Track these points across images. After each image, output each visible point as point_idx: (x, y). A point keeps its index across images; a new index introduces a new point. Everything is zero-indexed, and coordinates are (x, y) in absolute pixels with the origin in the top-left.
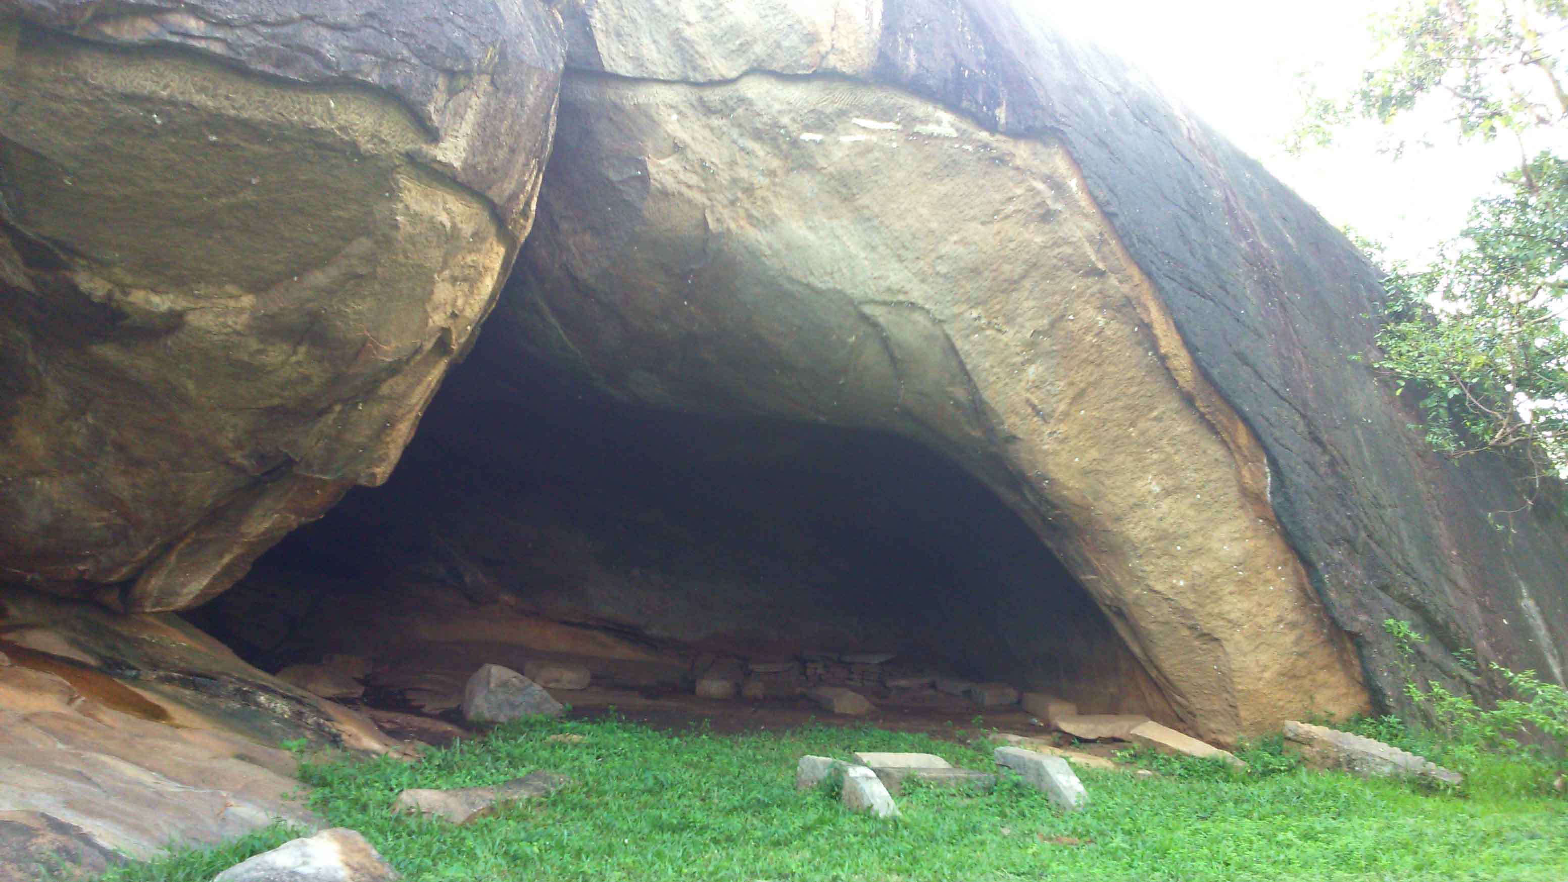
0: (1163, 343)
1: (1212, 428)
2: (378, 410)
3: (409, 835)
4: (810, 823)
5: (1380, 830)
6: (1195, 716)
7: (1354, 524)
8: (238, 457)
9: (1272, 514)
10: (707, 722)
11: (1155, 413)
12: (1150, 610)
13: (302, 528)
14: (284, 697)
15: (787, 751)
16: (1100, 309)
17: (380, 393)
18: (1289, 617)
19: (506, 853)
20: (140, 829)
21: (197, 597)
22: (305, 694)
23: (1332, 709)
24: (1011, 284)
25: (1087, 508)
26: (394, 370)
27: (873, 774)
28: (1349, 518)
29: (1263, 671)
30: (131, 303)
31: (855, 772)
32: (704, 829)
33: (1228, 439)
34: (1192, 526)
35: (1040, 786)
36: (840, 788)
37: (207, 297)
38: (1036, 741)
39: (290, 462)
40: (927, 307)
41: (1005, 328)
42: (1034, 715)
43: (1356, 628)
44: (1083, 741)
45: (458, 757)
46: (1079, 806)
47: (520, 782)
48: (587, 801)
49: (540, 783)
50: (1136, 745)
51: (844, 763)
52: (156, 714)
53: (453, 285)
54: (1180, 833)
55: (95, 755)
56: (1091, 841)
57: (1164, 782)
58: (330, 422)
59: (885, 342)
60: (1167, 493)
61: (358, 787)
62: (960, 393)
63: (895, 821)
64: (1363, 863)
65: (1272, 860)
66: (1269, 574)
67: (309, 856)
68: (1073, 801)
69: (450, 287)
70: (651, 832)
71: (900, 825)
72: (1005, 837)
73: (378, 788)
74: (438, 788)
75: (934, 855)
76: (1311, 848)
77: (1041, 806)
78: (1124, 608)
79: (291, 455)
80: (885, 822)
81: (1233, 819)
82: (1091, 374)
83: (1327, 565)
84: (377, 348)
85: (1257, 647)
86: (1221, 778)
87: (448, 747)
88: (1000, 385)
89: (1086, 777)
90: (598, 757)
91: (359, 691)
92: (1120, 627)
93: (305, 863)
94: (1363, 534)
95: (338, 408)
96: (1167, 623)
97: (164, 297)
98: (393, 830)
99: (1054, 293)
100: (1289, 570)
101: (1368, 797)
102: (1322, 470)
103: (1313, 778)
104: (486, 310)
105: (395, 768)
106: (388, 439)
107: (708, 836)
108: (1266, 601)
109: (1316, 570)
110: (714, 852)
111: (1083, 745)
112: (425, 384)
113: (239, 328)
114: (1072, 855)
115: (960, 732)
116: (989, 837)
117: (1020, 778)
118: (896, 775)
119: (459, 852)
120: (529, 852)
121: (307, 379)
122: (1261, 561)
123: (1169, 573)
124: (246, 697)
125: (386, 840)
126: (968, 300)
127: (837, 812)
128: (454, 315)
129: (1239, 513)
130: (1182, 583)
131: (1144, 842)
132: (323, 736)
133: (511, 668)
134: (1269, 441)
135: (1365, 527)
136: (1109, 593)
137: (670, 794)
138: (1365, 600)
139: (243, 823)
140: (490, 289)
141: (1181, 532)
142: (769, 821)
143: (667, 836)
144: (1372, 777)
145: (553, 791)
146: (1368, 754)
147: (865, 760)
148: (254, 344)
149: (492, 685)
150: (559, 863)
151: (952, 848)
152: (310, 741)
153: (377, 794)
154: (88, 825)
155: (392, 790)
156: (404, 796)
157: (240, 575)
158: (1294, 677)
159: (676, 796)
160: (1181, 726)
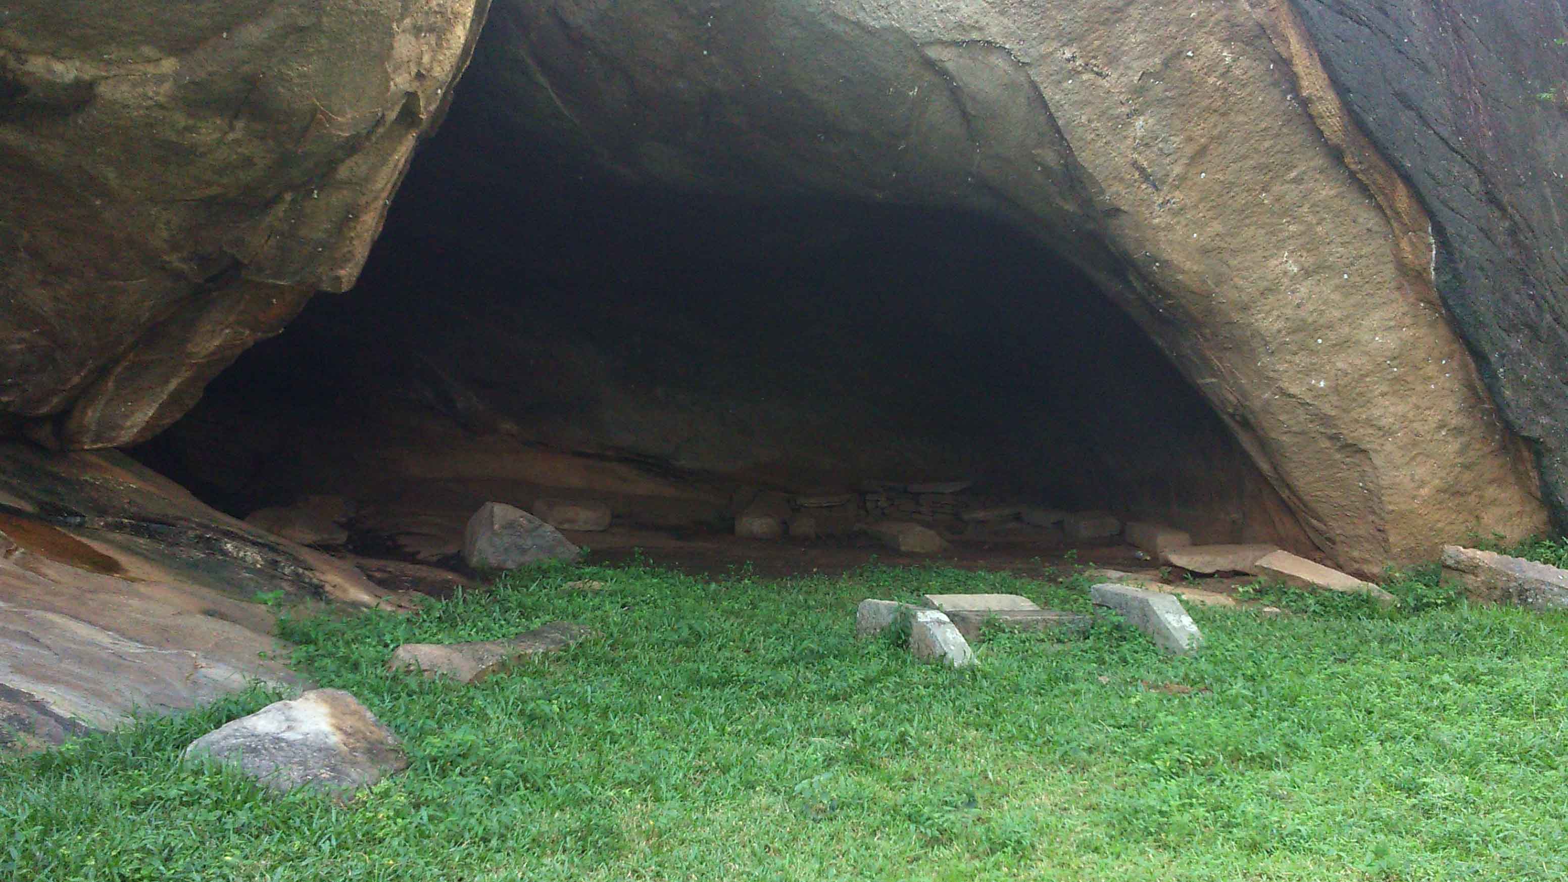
0: (1305, 83)
1: (1364, 189)
2: (338, 198)
3: (409, 695)
4: (873, 675)
5: (1555, 670)
6: (1334, 543)
7: (1538, 306)
8: (175, 260)
9: (1436, 295)
10: (749, 566)
11: (1293, 174)
12: (1283, 418)
13: (260, 346)
14: (254, 544)
15: (845, 595)
16: (1226, 42)
17: (338, 177)
18: (1454, 422)
19: (522, 712)
20: (99, 695)
21: (144, 429)
22: (281, 540)
23: (1500, 530)
24: (1114, 13)
25: (1208, 296)
26: (352, 147)
27: (945, 618)
28: (1532, 297)
29: (1419, 487)
30: (30, 74)
31: (925, 617)
32: (748, 683)
33: (1385, 205)
34: (1337, 314)
35: (1146, 628)
36: (908, 635)
37: (121, 62)
38: (1141, 576)
39: (237, 265)
40: (1007, 46)
41: (1106, 71)
42: (1138, 548)
43: (1535, 432)
44: (1196, 575)
45: (460, 609)
46: (1192, 649)
47: (535, 635)
48: (612, 655)
49: (558, 636)
50: (1262, 578)
51: (911, 606)
52: (108, 566)
53: (417, 37)
54: (1314, 678)
55: (40, 613)
56: (1206, 689)
57: (1295, 620)
58: (281, 214)
59: (955, 93)
60: (1307, 273)
61: (347, 643)
62: (1050, 157)
63: (973, 670)
64: (1534, 708)
65: (1424, 706)
66: (1430, 369)
67: (294, 720)
68: (1184, 643)
69: (413, 39)
70: (688, 687)
71: (979, 675)
72: (1103, 686)
73: (370, 644)
74: (439, 642)
75: (1019, 708)
76: (1471, 692)
77: (1146, 650)
78: (1250, 416)
79: (239, 257)
80: (961, 672)
81: (1379, 661)
82: (1215, 126)
83: (1502, 356)
84: (330, 120)
85: (1413, 459)
86: (1364, 614)
87: (448, 597)
88: (1099, 144)
89: (1200, 616)
90: (623, 607)
91: (342, 537)
92: (1245, 440)
93: (289, 728)
94: (1548, 317)
95: (288, 197)
96: (1302, 433)
97: (69, 64)
98: (390, 691)
99: (1168, 24)
100: (1455, 364)
101: (1543, 633)
102: (1501, 239)
103: (1476, 612)
104: (459, 68)
105: (388, 621)
106: (352, 234)
107: (754, 690)
108: (1425, 403)
109: (1489, 363)
110: (762, 707)
111: (1198, 580)
112: (391, 165)
113: (161, 99)
114: (1183, 704)
115: (1049, 570)
116: (1083, 686)
117: (1122, 619)
118: (972, 617)
119: (468, 712)
120: (548, 711)
121: (248, 162)
122: (1421, 354)
123: (1308, 372)
124: (210, 546)
125: (383, 701)
126: (1060, 35)
127: (904, 662)
128: (420, 76)
129: (1396, 295)
130: (1322, 384)
131: (1269, 689)
132: (304, 588)
133: (520, 508)
134: (1436, 205)
135: (1552, 309)
136: (1231, 398)
137: (708, 646)
138: (1548, 398)
139: (216, 685)
140: (462, 40)
141: (1322, 321)
142: (825, 674)
143: (706, 691)
144: (1549, 610)
145: (573, 644)
146: (1543, 582)
147: (937, 603)
148: (181, 119)
149: (496, 527)
150: (583, 722)
151: (1040, 699)
152: (288, 594)
153: (368, 651)
154: (39, 691)
155: (386, 646)
156: (401, 652)
157: (191, 403)
158: (1457, 493)
159: (716, 647)
160: (1318, 555)
